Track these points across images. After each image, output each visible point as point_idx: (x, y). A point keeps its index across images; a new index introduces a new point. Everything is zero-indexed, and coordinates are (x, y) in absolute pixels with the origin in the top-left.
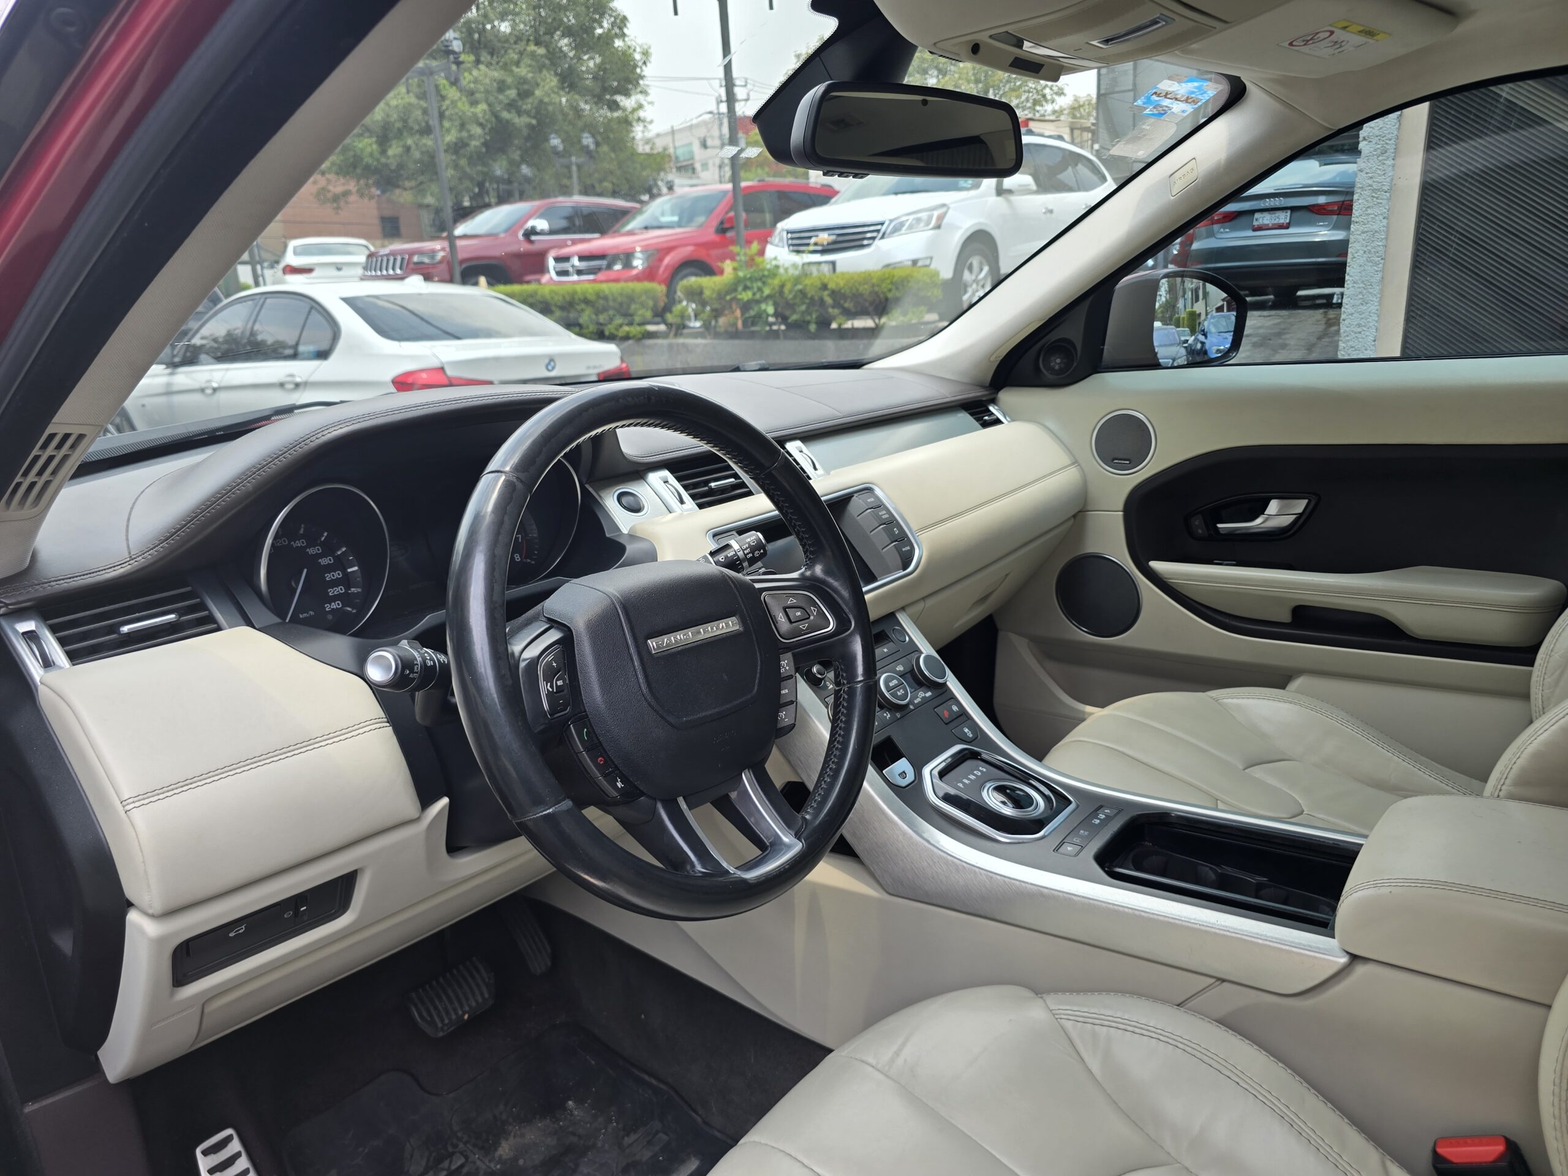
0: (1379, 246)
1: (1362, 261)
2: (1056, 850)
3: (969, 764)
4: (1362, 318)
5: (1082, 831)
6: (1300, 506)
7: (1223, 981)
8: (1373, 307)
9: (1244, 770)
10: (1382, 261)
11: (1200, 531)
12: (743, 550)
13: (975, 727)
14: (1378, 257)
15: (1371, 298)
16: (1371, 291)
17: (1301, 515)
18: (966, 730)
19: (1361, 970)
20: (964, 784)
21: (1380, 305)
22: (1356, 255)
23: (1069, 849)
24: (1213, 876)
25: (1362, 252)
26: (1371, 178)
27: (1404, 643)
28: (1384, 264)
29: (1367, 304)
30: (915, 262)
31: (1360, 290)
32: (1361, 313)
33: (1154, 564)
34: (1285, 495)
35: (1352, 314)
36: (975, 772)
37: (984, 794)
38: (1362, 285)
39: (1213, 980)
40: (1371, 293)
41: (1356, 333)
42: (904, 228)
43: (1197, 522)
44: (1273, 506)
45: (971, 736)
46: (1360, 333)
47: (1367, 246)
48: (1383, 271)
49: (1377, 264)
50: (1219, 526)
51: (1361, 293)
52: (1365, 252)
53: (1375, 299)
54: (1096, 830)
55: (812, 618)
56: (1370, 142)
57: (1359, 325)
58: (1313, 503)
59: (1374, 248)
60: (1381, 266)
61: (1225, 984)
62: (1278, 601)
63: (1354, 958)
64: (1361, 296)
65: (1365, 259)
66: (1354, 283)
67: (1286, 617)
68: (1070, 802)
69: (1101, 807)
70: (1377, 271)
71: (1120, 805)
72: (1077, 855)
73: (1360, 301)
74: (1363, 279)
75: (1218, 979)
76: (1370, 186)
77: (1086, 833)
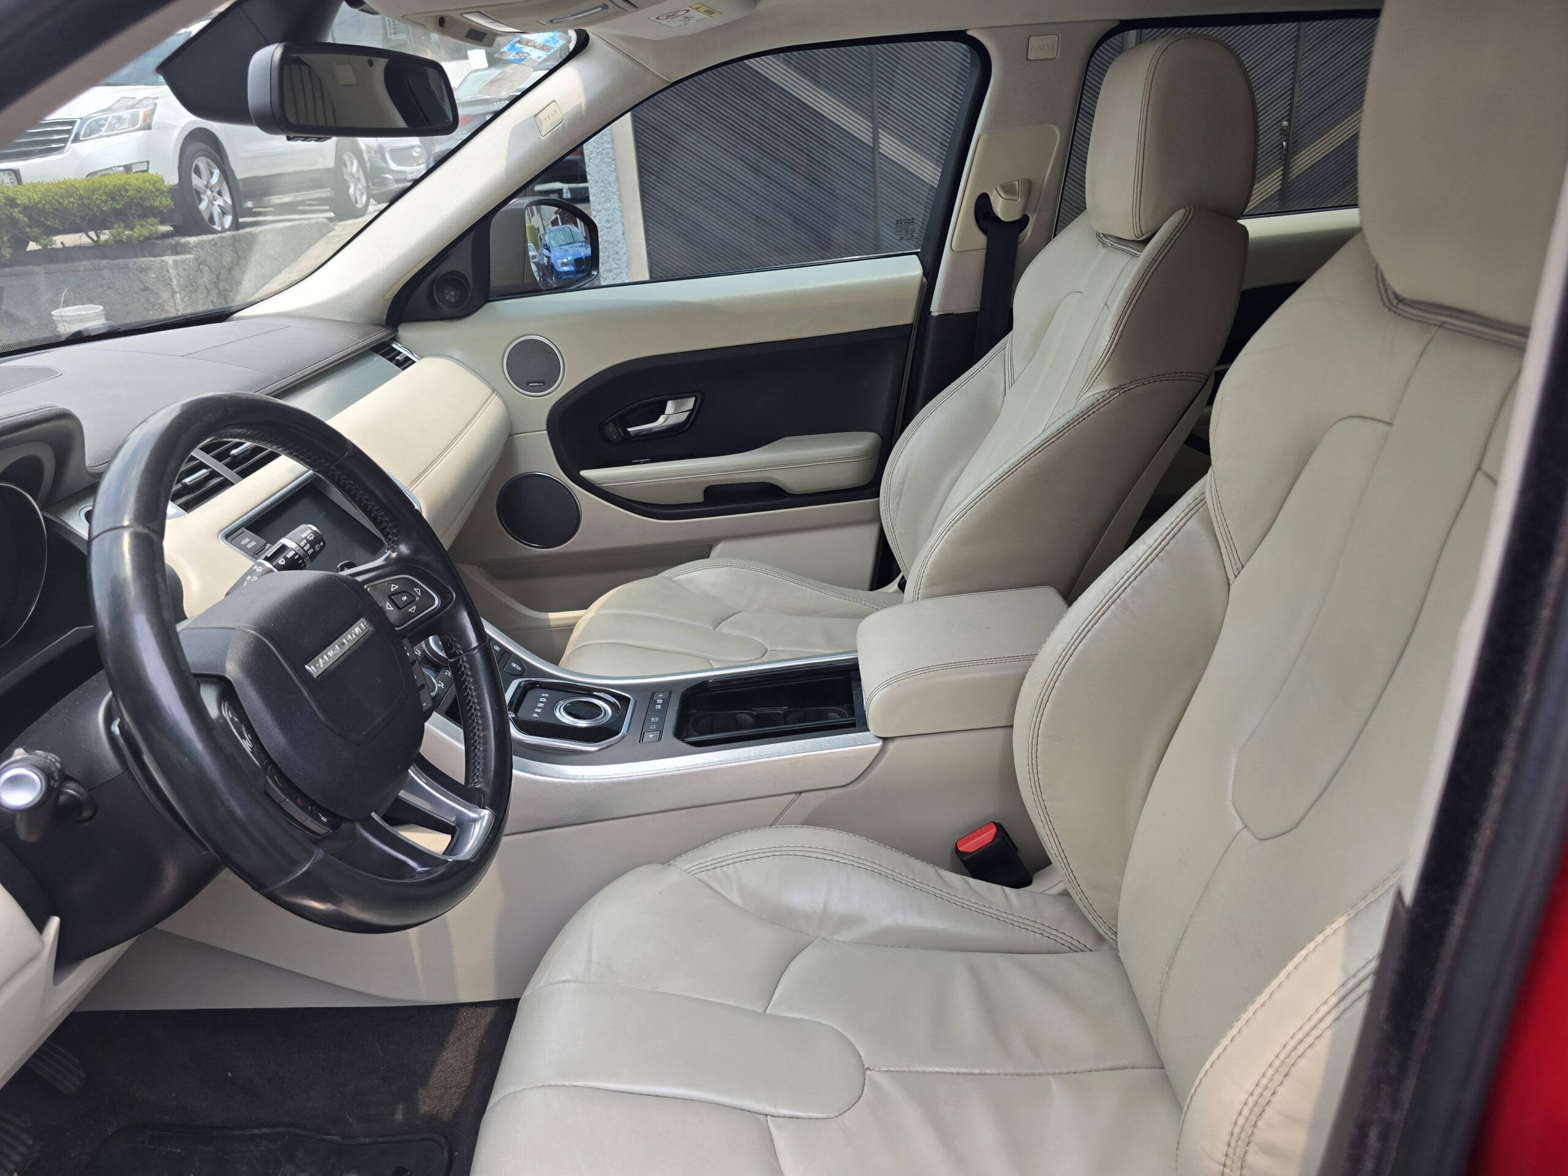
0: (608, 148)
1: (597, 161)
2: (641, 739)
3: (530, 695)
4: (609, 215)
5: (653, 719)
6: (690, 403)
7: (800, 793)
8: (615, 204)
9: (714, 629)
10: (614, 162)
11: (615, 437)
12: (302, 548)
13: (519, 660)
14: (609, 158)
15: (612, 196)
16: (610, 189)
17: (692, 410)
18: (514, 665)
19: (892, 746)
20: (537, 713)
21: (620, 202)
22: (591, 156)
23: (651, 736)
24: (750, 719)
25: (595, 154)
27: (787, 500)
28: (616, 165)
29: (610, 201)
30: (128, 168)
31: (601, 189)
32: (607, 210)
33: (585, 473)
34: (679, 395)
35: (600, 211)
36: (541, 700)
37: (558, 714)
38: (602, 184)
39: (793, 795)
40: (611, 192)
41: (607, 228)
42: (104, 129)
43: (610, 429)
44: (670, 406)
45: (520, 669)
46: (610, 228)
47: (598, 148)
48: (616, 170)
49: (610, 166)
50: (629, 429)
51: (603, 191)
52: (598, 154)
53: (615, 196)
54: (663, 713)
55: (417, 599)
57: (608, 221)
58: (699, 400)
59: (604, 149)
60: (613, 166)
61: (802, 795)
62: (690, 485)
63: (885, 739)
64: (603, 194)
65: (599, 160)
66: (596, 182)
67: (700, 498)
68: (628, 700)
69: (653, 694)
70: (611, 171)
71: (668, 688)
72: (660, 738)
73: (604, 199)
74: (602, 178)
75: (797, 793)
77: (657, 719)
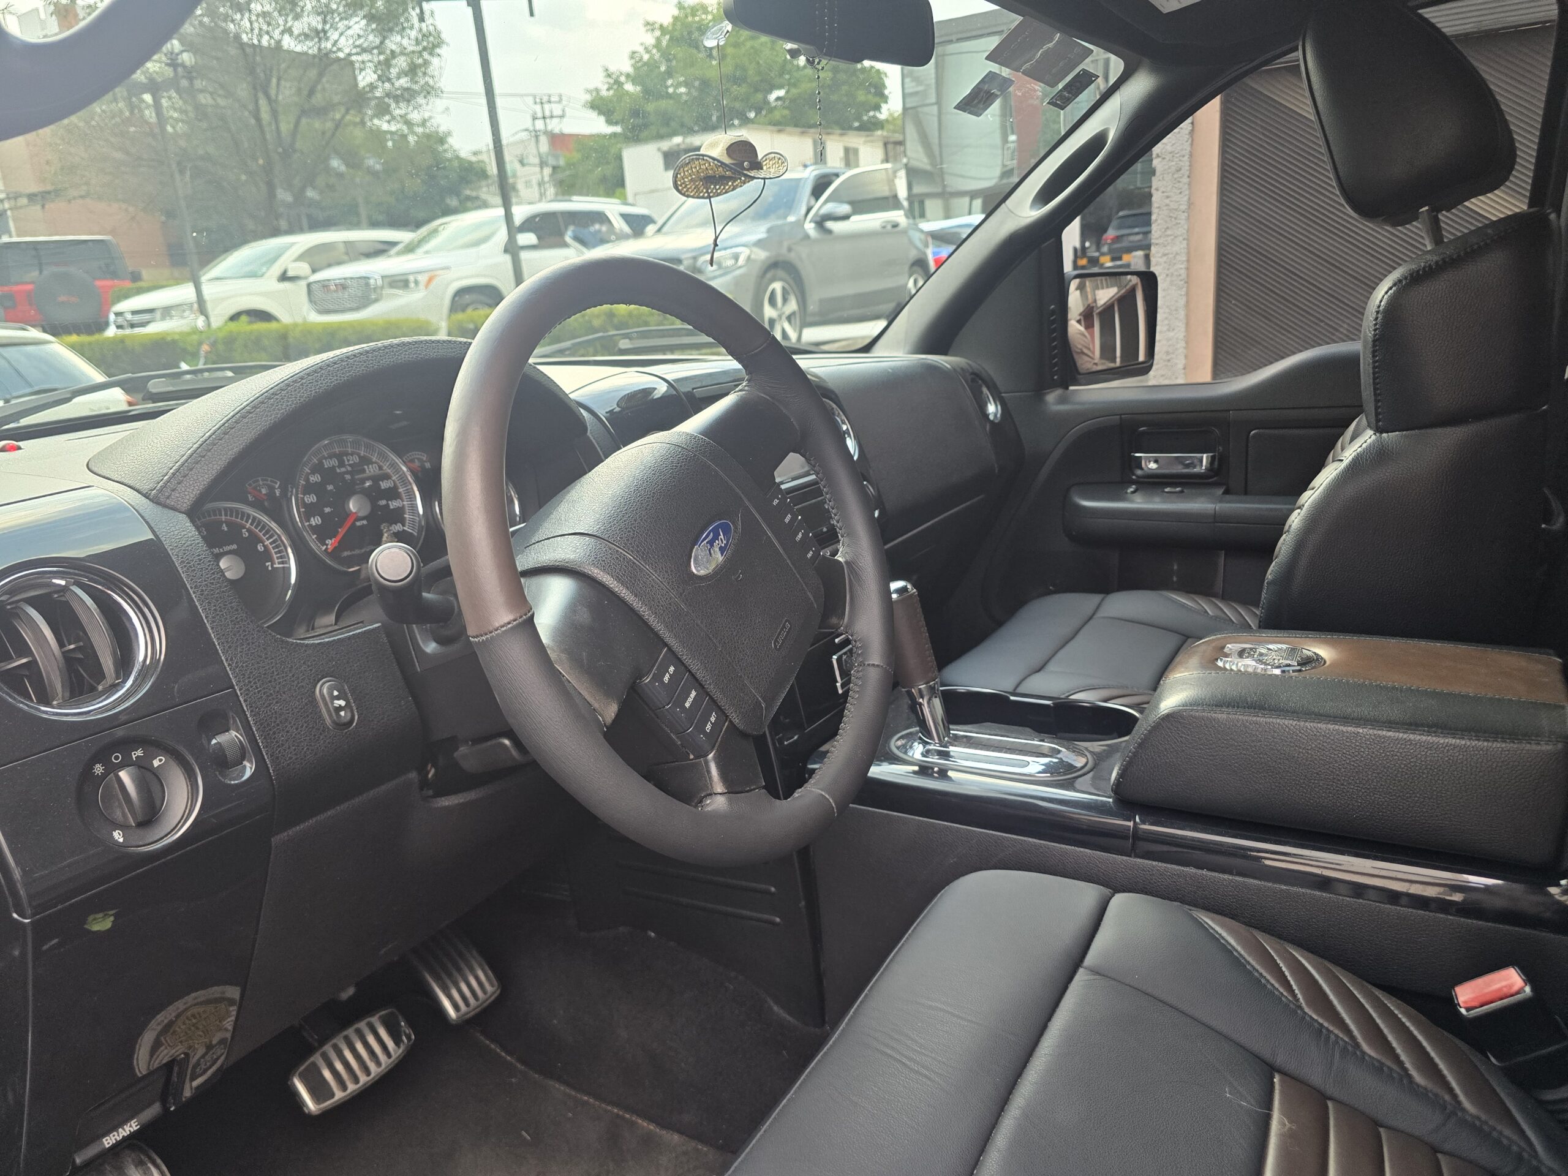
26: (1168, 197)
56: (1164, 159)
76: (1167, 205)
